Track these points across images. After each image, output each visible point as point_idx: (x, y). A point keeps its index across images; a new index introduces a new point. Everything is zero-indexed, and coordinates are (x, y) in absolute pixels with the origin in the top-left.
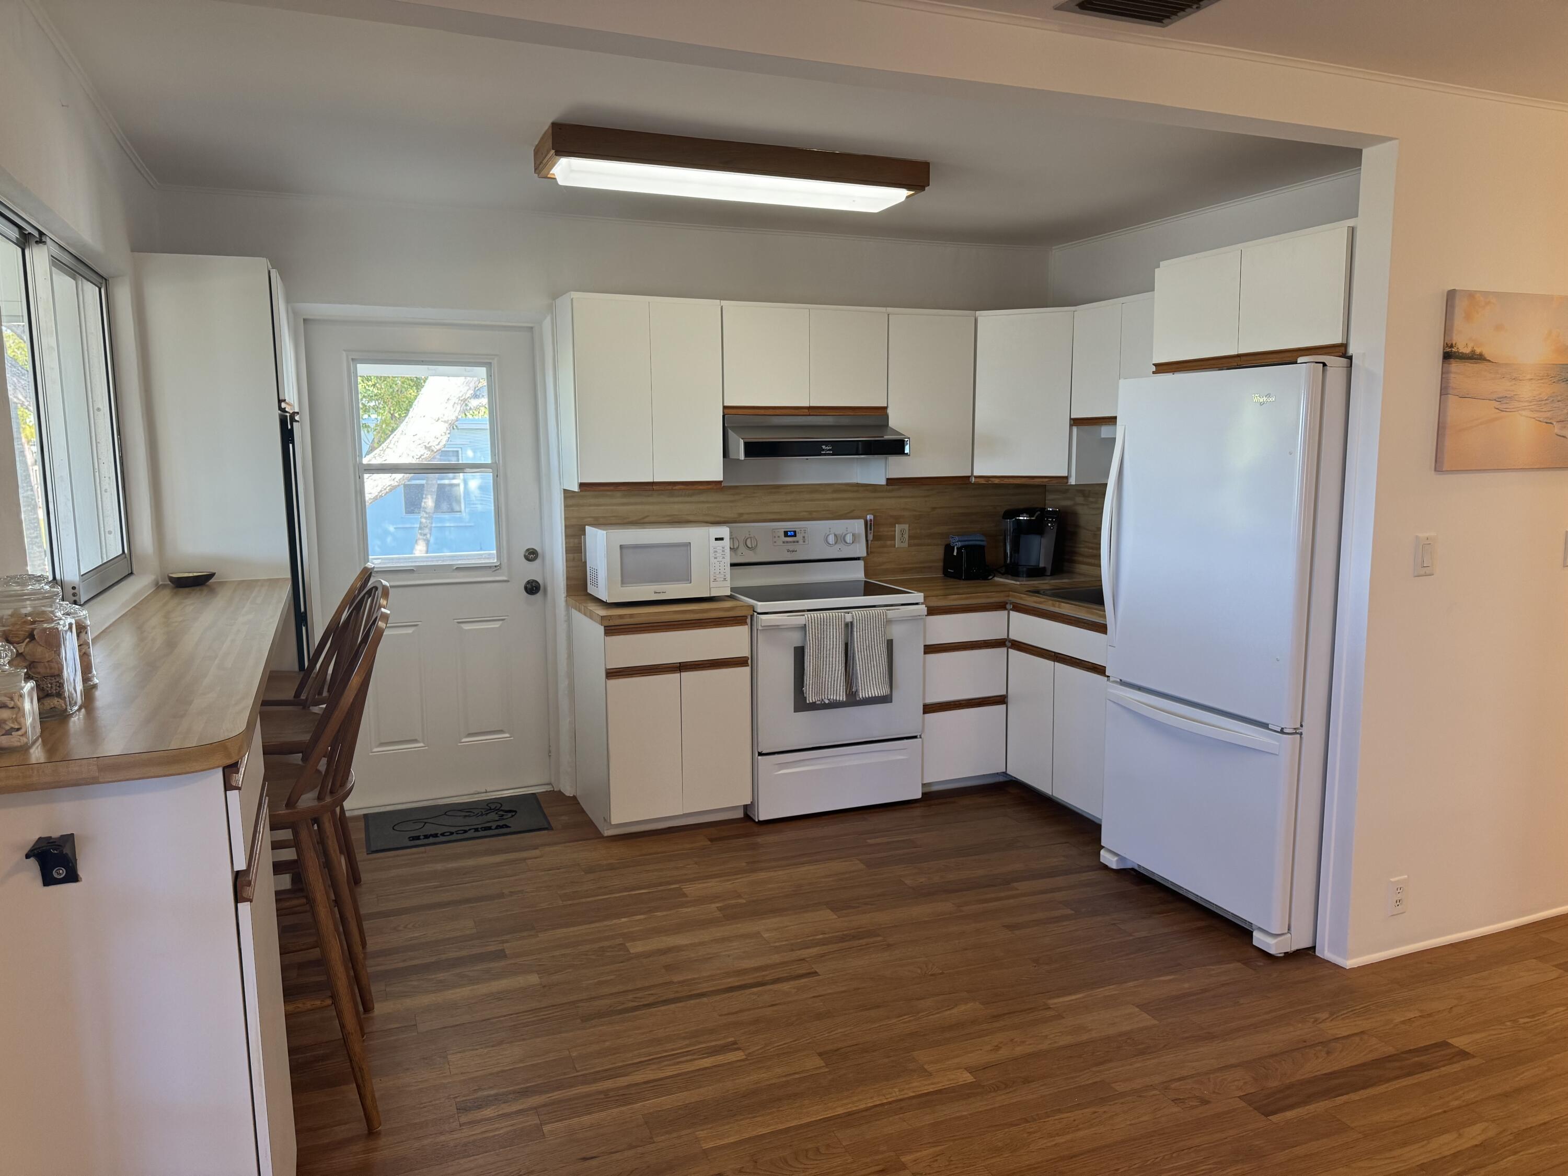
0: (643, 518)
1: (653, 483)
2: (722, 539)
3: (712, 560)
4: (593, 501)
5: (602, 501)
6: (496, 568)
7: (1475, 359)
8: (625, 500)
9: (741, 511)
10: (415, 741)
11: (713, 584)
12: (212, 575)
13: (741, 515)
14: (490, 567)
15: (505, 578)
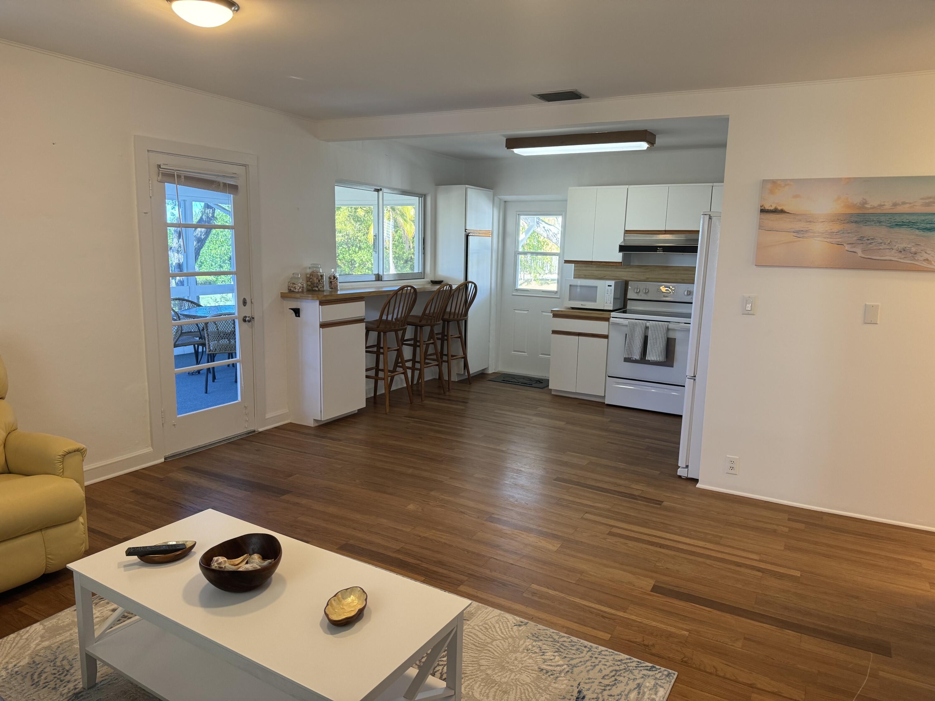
0: (605, 277)
1: (592, 262)
2: (611, 286)
3: (606, 294)
4: (584, 268)
5: (588, 268)
6: (556, 292)
7: (778, 212)
8: (597, 269)
9: (648, 277)
10: (524, 352)
11: (606, 304)
12: (443, 281)
13: (648, 278)
14: (554, 292)
15: (558, 297)
